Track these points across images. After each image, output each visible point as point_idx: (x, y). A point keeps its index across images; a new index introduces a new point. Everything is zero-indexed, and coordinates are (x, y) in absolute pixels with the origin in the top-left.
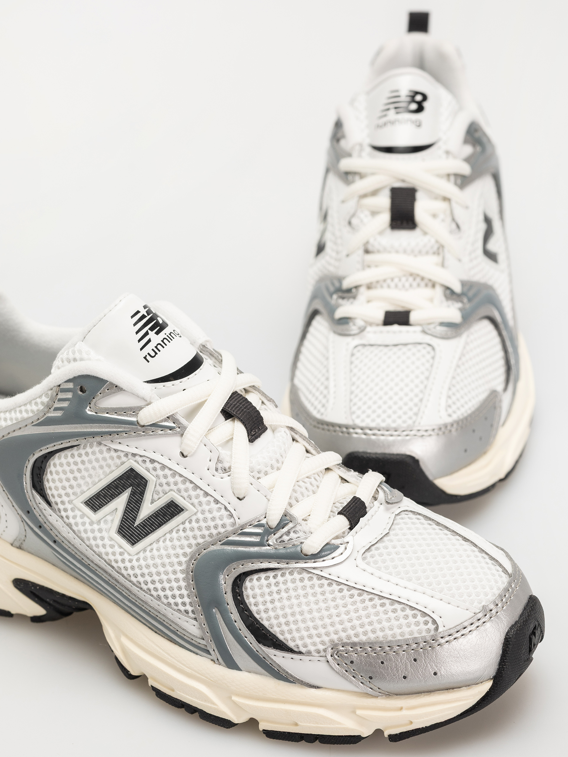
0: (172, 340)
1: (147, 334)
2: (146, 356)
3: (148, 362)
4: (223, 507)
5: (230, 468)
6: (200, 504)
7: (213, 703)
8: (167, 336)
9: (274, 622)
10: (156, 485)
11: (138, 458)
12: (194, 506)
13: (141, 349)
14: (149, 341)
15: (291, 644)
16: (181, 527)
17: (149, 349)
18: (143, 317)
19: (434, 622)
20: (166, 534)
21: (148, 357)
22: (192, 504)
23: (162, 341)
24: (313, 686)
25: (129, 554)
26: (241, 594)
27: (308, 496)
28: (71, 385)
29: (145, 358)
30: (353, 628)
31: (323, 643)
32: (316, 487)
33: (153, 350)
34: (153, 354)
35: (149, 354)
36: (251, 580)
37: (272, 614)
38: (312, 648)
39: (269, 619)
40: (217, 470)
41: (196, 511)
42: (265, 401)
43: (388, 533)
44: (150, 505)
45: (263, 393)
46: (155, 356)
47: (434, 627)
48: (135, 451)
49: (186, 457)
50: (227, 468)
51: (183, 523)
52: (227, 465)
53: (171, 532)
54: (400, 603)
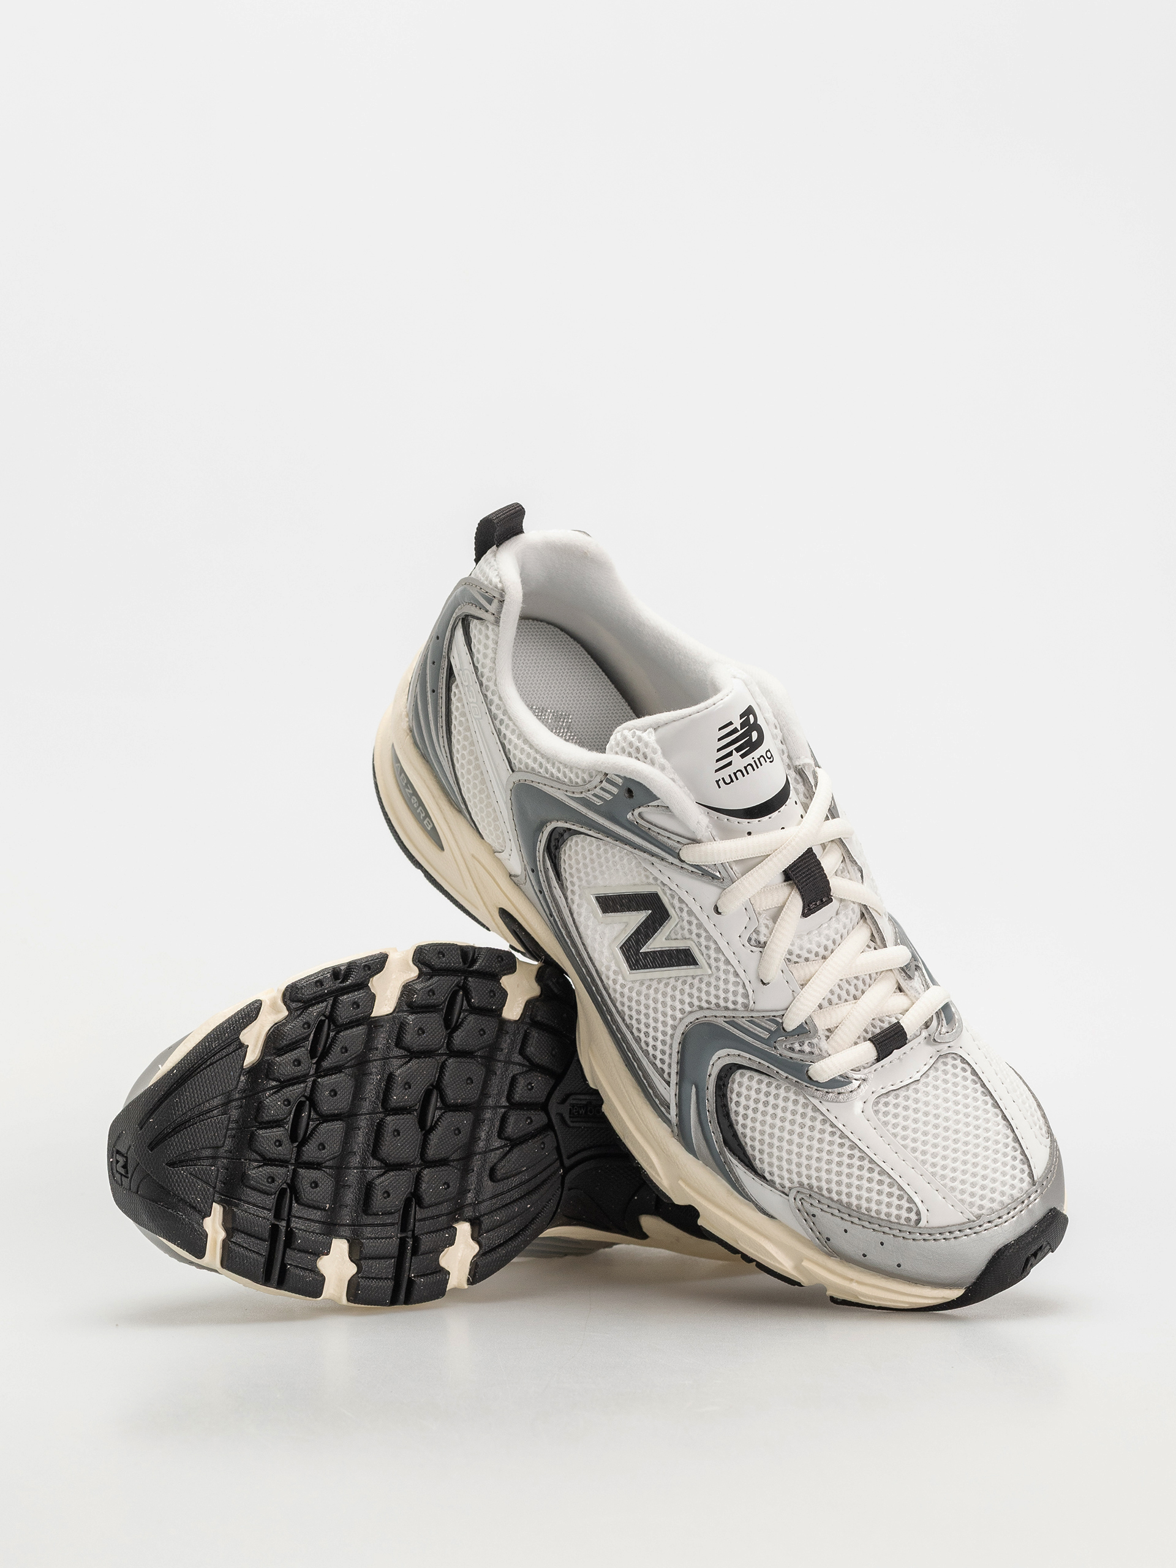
0: (758, 767)
1: (730, 754)
2: (719, 780)
3: (720, 787)
4: (741, 984)
5: (765, 943)
6: (718, 969)
7: (658, 1175)
8: (755, 761)
9: (748, 1132)
10: (677, 924)
11: (666, 889)
12: (710, 968)
13: (716, 771)
14: (730, 764)
15: (757, 1164)
16: (689, 980)
17: (725, 773)
18: (735, 731)
19: (918, 1213)
20: (671, 978)
21: (721, 783)
22: (709, 965)
23: (745, 768)
24: (767, 1214)
25: (624, 978)
26: (725, 1085)
27: (846, 1001)
28: (620, 781)
29: (717, 782)
30: (829, 1181)
31: (791, 1181)
32: (860, 991)
33: (730, 776)
34: (728, 780)
35: (723, 779)
36: (742, 1075)
37: (749, 1122)
38: (777, 1180)
39: (744, 1126)
40: (749, 940)
41: (710, 972)
42: (847, 860)
43: (918, 1080)
44: (664, 939)
45: (848, 851)
46: (730, 783)
47: (916, 1218)
48: (667, 881)
49: (720, 913)
50: (762, 942)
51: (693, 977)
52: (762, 939)
53: (677, 979)
54: (890, 1176)
